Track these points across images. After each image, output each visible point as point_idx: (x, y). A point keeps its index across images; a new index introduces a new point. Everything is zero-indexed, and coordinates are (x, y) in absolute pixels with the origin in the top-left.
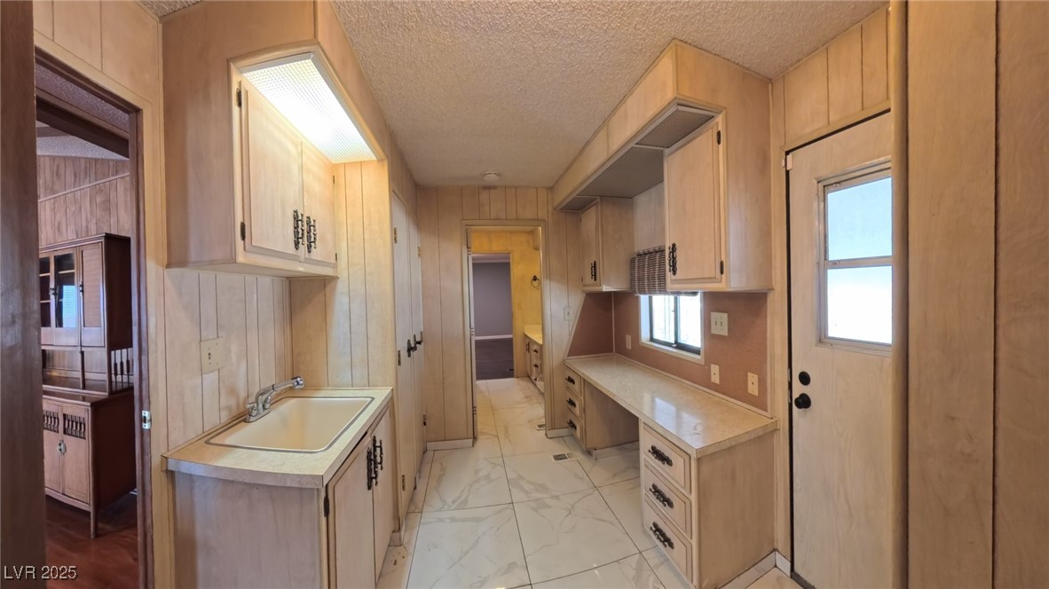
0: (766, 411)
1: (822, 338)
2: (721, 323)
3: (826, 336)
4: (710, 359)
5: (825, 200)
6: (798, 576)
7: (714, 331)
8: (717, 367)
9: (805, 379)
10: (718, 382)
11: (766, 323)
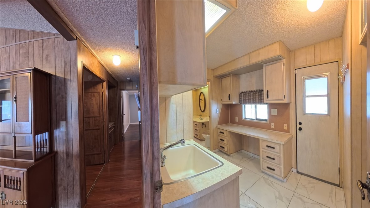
0: (289, 133)
1: (304, 113)
2: (275, 112)
3: (305, 113)
4: (270, 122)
5: (305, 82)
6: (299, 172)
7: (272, 114)
8: (274, 124)
9: (300, 123)
10: (274, 128)
11: (289, 111)
